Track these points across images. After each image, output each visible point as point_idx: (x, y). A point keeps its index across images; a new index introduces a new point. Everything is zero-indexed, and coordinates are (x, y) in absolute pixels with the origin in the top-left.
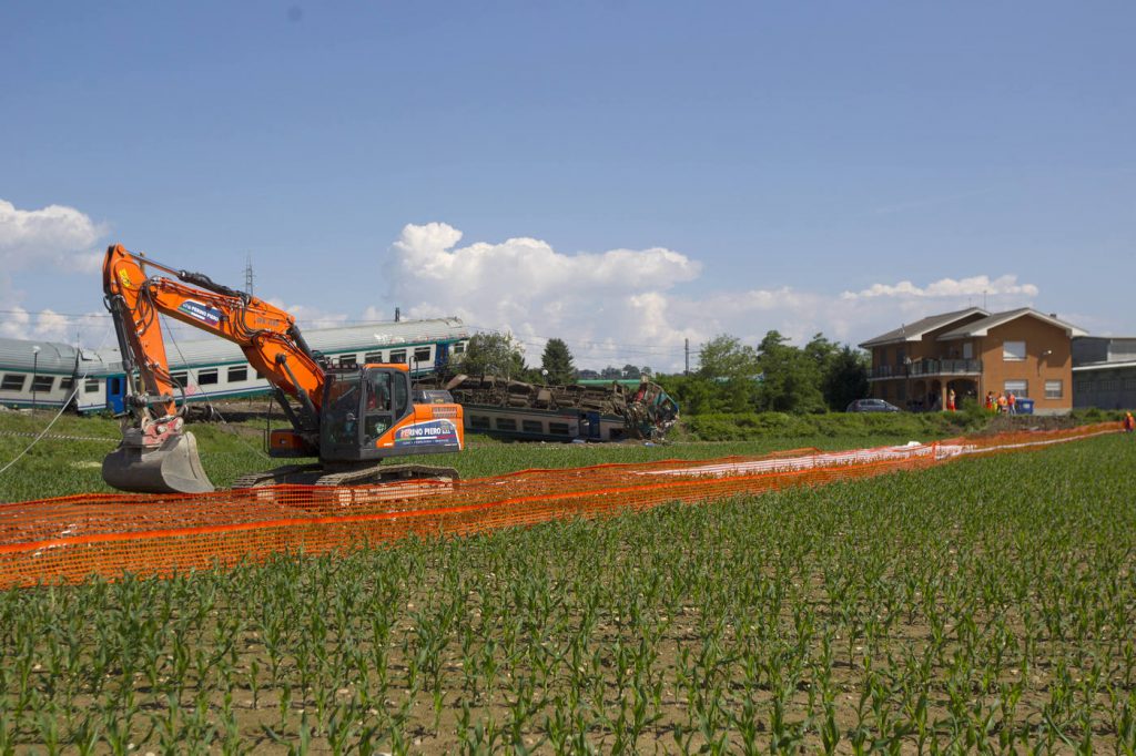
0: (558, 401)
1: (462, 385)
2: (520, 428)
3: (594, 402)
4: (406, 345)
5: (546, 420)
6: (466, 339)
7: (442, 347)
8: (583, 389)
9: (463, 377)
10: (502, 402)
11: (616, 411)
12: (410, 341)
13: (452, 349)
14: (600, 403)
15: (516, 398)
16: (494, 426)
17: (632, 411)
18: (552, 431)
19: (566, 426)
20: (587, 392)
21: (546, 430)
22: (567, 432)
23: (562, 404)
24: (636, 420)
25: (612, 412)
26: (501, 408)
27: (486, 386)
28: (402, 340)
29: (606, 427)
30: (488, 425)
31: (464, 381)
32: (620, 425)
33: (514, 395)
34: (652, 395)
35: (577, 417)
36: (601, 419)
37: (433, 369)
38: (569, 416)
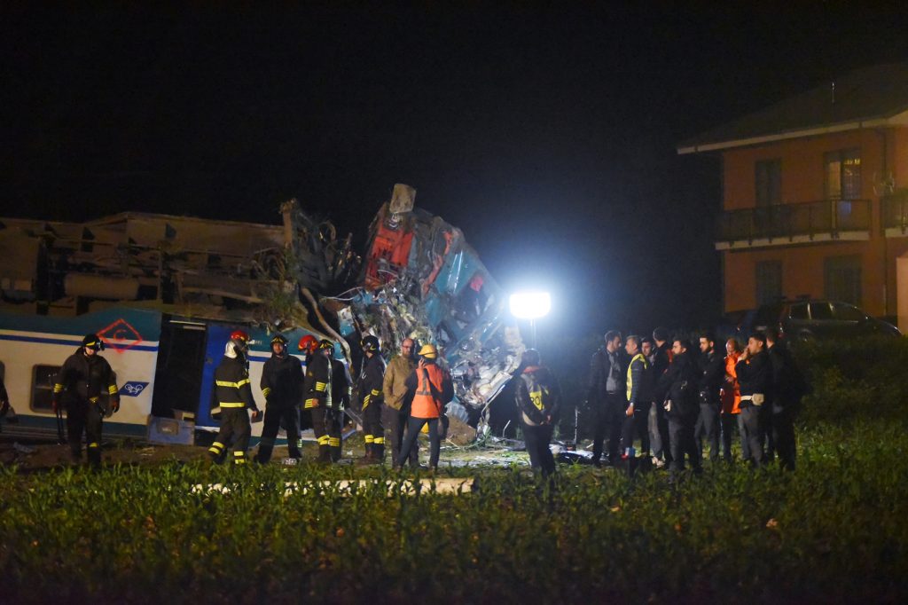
3: (228, 285)
11: (313, 319)
14: (251, 289)
17: (377, 316)
18: (38, 399)
25: (298, 322)
35: (156, 344)
36: (251, 353)
38: (120, 337)
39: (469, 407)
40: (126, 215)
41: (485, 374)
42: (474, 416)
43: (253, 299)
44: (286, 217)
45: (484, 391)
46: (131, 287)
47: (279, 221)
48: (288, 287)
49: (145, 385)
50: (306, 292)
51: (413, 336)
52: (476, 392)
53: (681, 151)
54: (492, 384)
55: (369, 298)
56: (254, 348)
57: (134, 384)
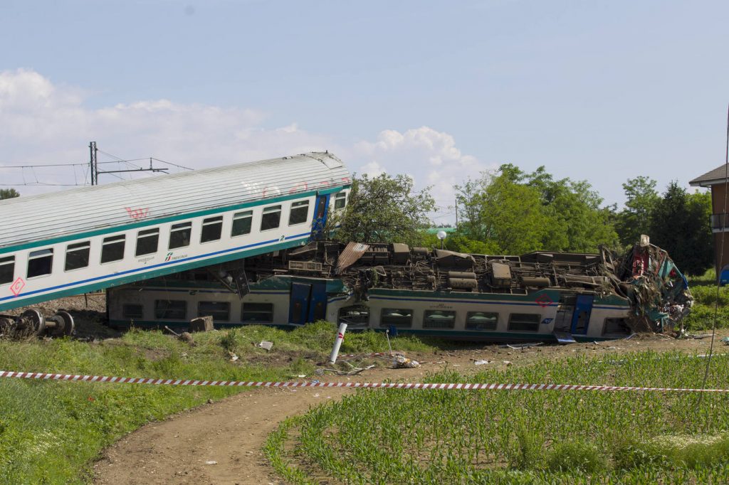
0: (526, 279)
1: (363, 261)
2: (460, 326)
3: (584, 279)
4: (282, 198)
5: (505, 310)
6: (346, 186)
7: (322, 198)
8: (549, 259)
9: (360, 248)
10: (435, 284)
11: (617, 291)
12: (286, 192)
13: (332, 201)
14: (593, 280)
15: (457, 277)
16: (417, 324)
17: (641, 288)
18: (511, 326)
19: (536, 317)
20: (556, 263)
21: (503, 326)
22: (535, 328)
23: (534, 284)
24: (646, 304)
25: (612, 292)
26: (437, 294)
27: (401, 259)
28: (277, 191)
29: (599, 316)
30: (408, 322)
31: (366, 254)
32: (624, 313)
33: (451, 273)
34: (656, 263)
35: (557, 303)
36: (594, 305)
37: (309, 236)
38: (544, 302)
43: (594, 284)
49: (552, 319)
56: (596, 303)
57: (548, 319)
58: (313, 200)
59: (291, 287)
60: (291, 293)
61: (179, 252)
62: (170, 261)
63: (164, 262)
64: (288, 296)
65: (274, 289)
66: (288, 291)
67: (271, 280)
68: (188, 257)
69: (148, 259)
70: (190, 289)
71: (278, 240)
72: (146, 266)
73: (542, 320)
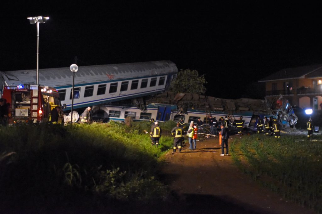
1: (183, 99)
4: (157, 75)
9: (182, 95)
12: (158, 73)
13: (172, 77)
31: (184, 97)
35: (251, 117)
37: (164, 90)
39: (290, 125)
40: (242, 98)
41: (292, 120)
42: (292, 126)
43: (265, 110)
44: (265, 99)
45: (293, 123)
46: (247, 109)
47: (264, 99)
48: (269, 109)
49: (248, 122)
50: (271, 110)
51: (286, 115)
52: (291, 123)
53: (259, 82)
54: (294, 122)
55: (279, 110)
57: (247, 122)
58: (166, 77)
59: (159, 107)
60: (158, 110)
61: (123, 93)
62: (121, 95)
63: (118, 96)
64: (157, 111)
65: (153, 108)
66: (157, 109)
67: (151, 105)
68: (126, 94)
69: (113, 94)
70: (122, 107)
71: (154, 90)
72: (113, 97)
73: (245, 122)
